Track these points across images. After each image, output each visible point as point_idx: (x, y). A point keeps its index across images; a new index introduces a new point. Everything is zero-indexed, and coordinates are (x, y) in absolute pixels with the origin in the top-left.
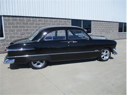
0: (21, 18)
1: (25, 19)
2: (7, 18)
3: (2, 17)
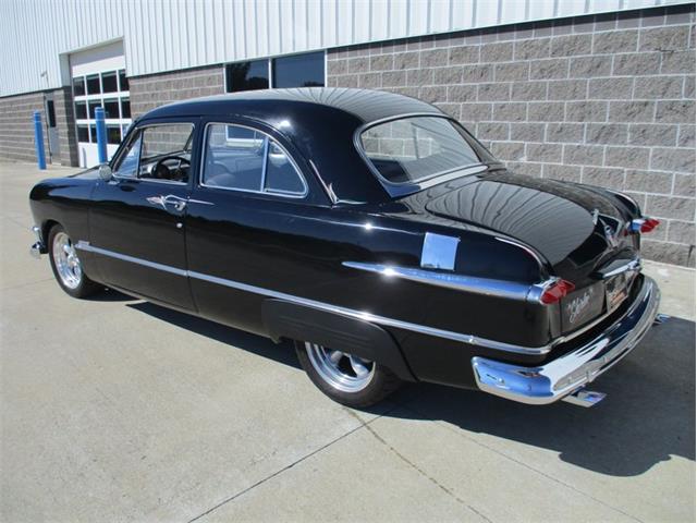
0: (381, 53)
1: (394, 52)
2: (336, 58)
3: (326, 57)
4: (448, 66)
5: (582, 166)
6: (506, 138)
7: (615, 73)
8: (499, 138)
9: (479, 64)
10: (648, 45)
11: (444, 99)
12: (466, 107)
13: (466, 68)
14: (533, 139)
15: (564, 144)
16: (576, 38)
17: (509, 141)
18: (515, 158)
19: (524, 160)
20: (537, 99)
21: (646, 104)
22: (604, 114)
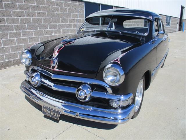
4: (24, 4)
5: (66, 34)
6: (48, 29)
7: (69, 12)
8: (45, 29)
9: (35, 5)
10: (72, 7)
11: (24, 16)
12: (33, 19)
13: (31, 5)
14: (55, 28)
15: (61, 29)
16: (60, 2)
17: (49, 29)
18: (51, 34)
19: (53, 34)
20: (54, 17)
21: (73, 19)
22: (68, 21)
